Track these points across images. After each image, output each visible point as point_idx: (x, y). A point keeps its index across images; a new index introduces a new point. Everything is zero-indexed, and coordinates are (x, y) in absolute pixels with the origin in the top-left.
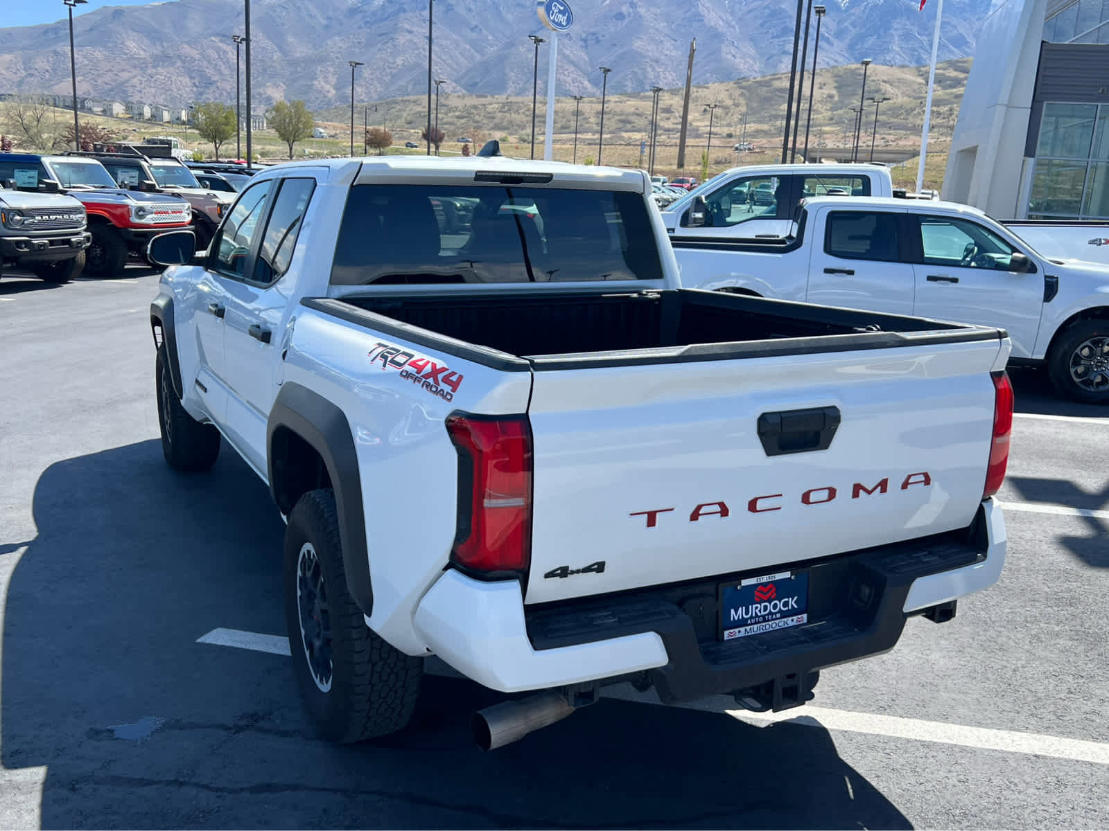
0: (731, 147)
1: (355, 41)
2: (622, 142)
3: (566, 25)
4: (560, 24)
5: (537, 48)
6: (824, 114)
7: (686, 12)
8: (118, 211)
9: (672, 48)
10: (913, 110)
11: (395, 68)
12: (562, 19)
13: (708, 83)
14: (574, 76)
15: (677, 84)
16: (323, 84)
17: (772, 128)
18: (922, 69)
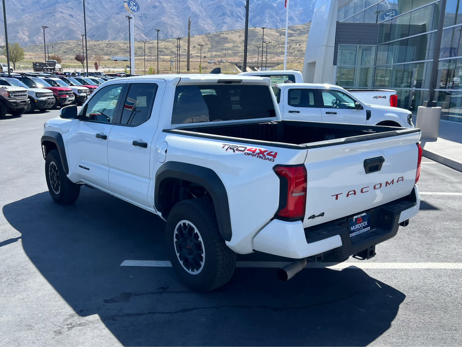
0: (207, 62)
1: (36, 16)
2: (161, 60)
3: (137, 11)
4: (134, 11)
5: (129, 21)
6: (242, 48)
7: (183, 6)
9: (178, 20)
10: (276, 46)
11: (56, 28)
12: (135, 8)
13: (194, 35)
14: (137, 32)
15: (182, 36)
16: (22, 35)
17: (222, 54)
18: (278, 30)
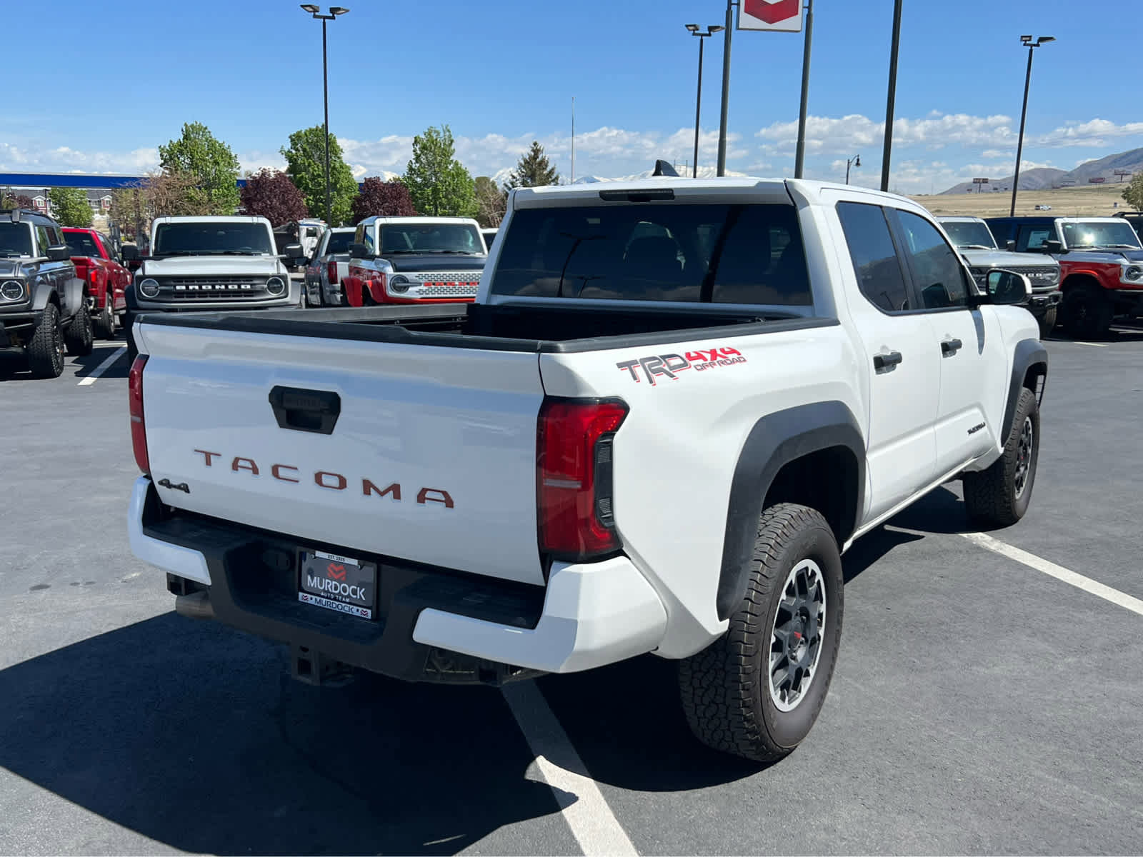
8: (1109, 272)
